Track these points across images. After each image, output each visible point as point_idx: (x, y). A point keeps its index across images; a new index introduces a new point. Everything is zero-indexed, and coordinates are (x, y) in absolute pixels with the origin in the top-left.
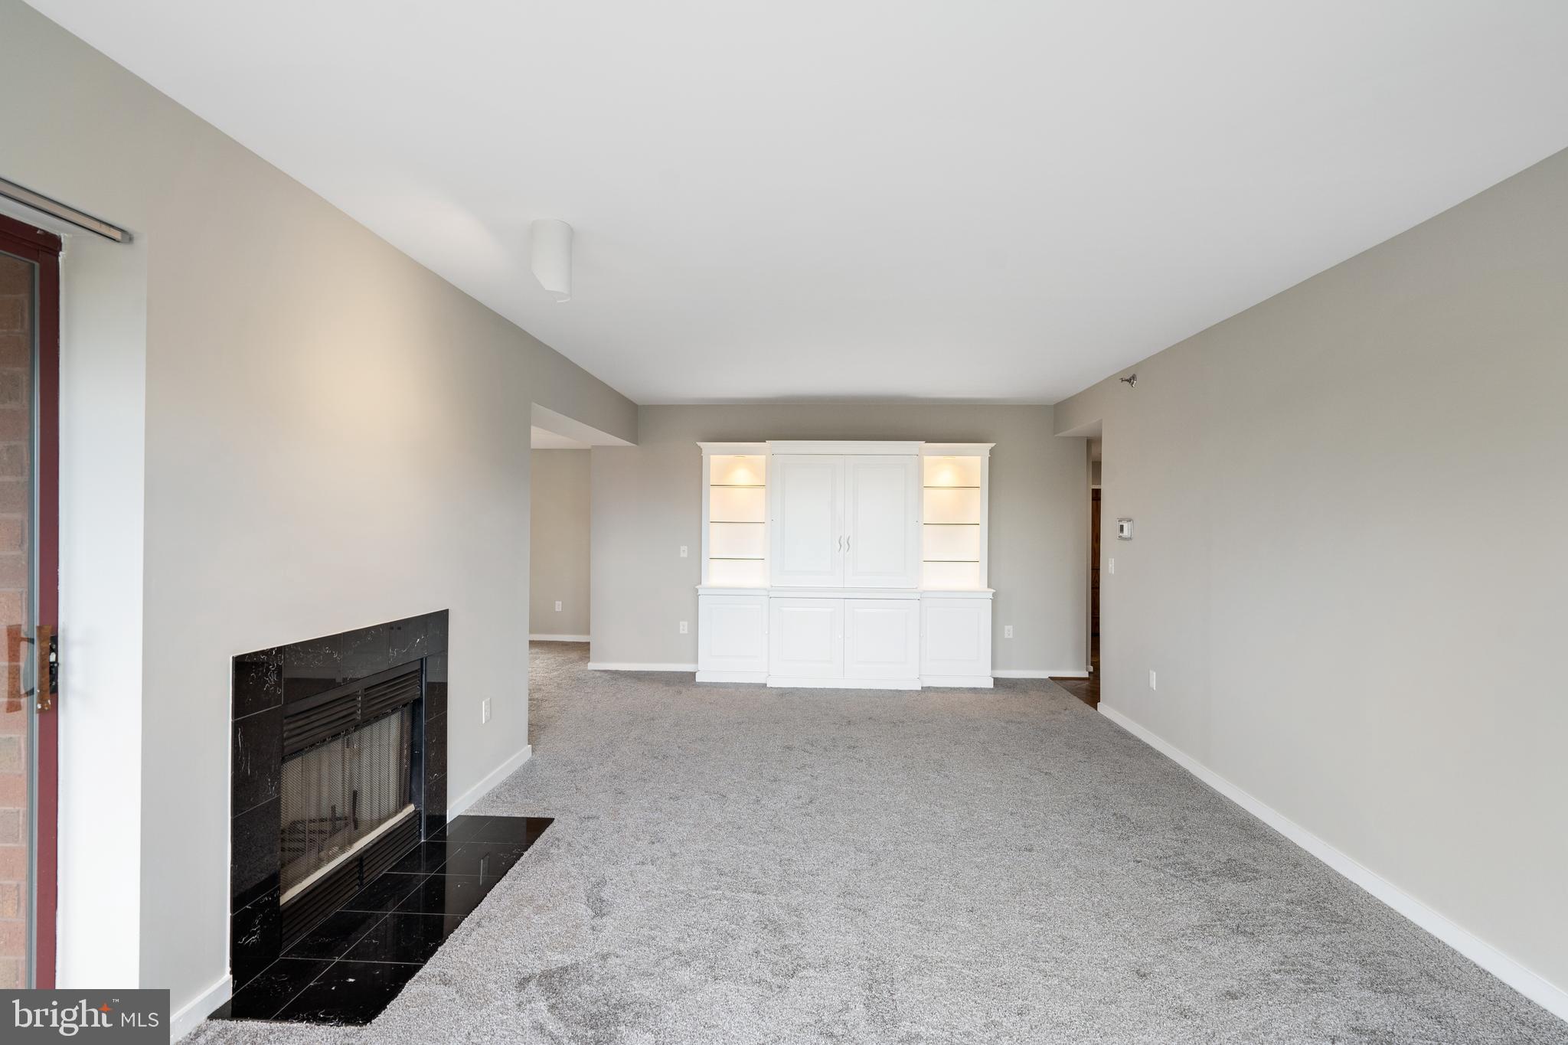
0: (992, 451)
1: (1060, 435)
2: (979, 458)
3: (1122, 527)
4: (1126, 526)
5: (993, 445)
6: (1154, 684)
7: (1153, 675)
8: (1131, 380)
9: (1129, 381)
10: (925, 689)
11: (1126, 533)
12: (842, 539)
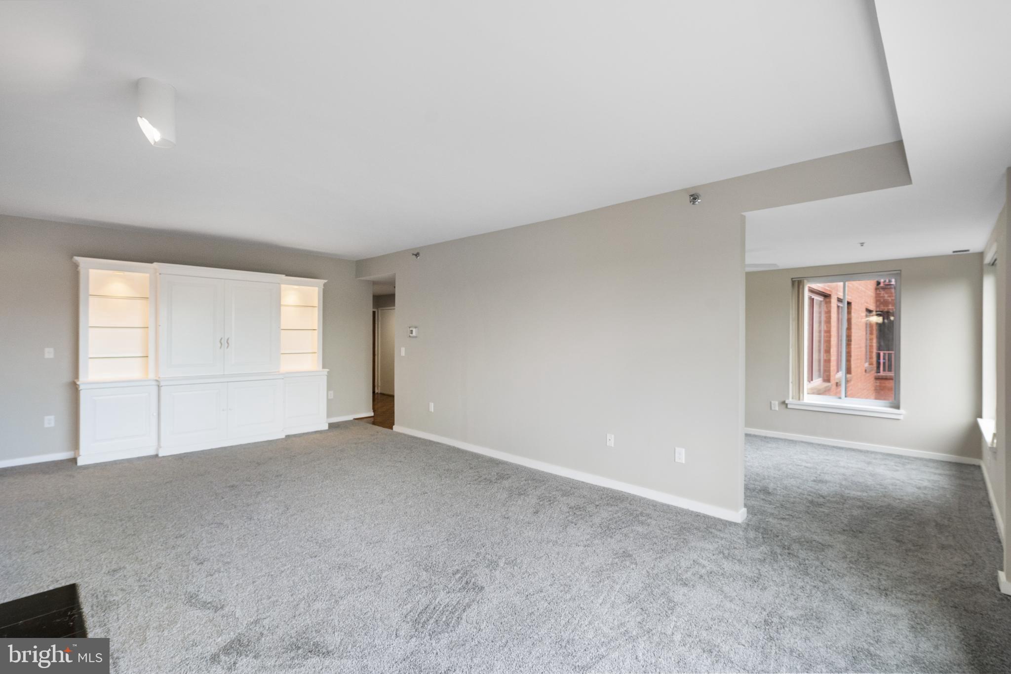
0: (325, 285)
1: (361, 278)
2: (316, 289)
3: (412, 331)
4: (414, 330)
5: (326, 281)
6: (432, 409)
7: (432, 405)
8: (417, 255)
9: (416, 255)
10: (288, 437)
11: (414, 334)
12: (223, 340)
